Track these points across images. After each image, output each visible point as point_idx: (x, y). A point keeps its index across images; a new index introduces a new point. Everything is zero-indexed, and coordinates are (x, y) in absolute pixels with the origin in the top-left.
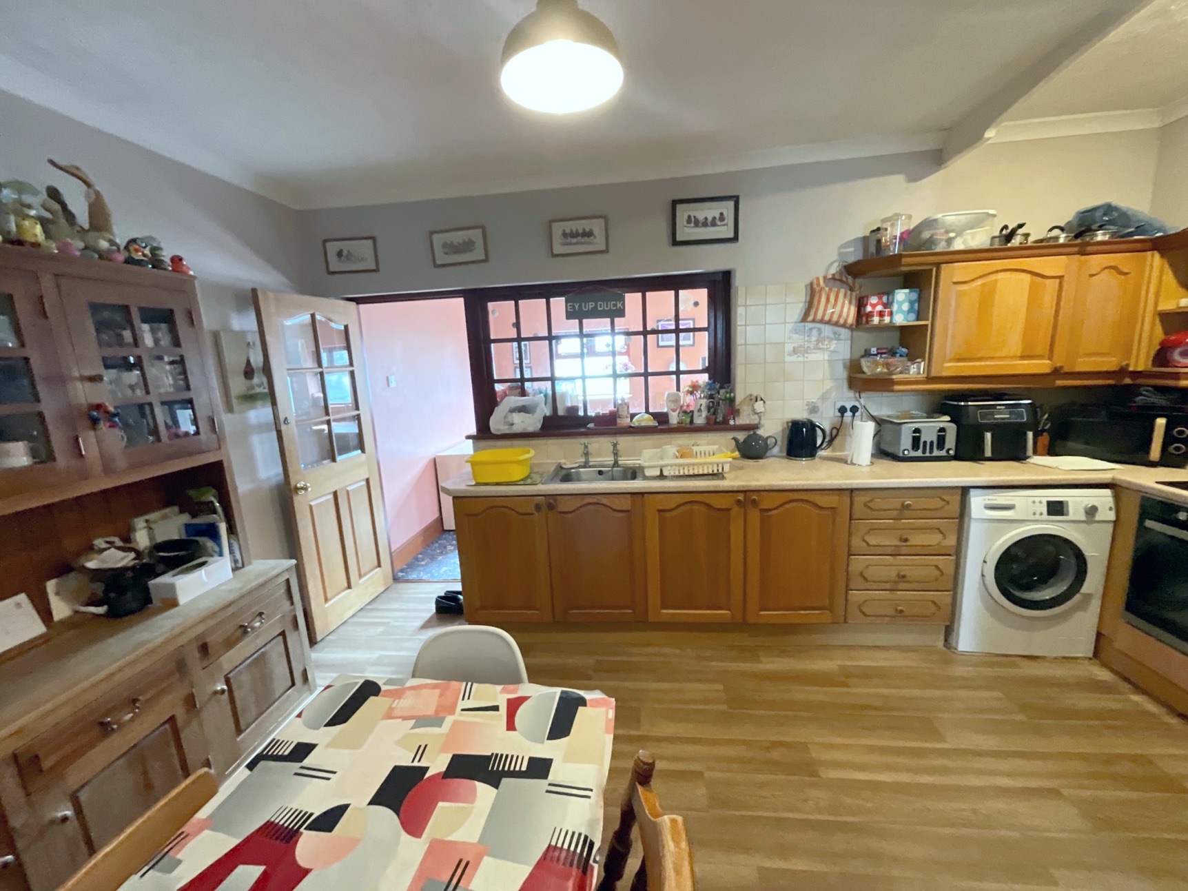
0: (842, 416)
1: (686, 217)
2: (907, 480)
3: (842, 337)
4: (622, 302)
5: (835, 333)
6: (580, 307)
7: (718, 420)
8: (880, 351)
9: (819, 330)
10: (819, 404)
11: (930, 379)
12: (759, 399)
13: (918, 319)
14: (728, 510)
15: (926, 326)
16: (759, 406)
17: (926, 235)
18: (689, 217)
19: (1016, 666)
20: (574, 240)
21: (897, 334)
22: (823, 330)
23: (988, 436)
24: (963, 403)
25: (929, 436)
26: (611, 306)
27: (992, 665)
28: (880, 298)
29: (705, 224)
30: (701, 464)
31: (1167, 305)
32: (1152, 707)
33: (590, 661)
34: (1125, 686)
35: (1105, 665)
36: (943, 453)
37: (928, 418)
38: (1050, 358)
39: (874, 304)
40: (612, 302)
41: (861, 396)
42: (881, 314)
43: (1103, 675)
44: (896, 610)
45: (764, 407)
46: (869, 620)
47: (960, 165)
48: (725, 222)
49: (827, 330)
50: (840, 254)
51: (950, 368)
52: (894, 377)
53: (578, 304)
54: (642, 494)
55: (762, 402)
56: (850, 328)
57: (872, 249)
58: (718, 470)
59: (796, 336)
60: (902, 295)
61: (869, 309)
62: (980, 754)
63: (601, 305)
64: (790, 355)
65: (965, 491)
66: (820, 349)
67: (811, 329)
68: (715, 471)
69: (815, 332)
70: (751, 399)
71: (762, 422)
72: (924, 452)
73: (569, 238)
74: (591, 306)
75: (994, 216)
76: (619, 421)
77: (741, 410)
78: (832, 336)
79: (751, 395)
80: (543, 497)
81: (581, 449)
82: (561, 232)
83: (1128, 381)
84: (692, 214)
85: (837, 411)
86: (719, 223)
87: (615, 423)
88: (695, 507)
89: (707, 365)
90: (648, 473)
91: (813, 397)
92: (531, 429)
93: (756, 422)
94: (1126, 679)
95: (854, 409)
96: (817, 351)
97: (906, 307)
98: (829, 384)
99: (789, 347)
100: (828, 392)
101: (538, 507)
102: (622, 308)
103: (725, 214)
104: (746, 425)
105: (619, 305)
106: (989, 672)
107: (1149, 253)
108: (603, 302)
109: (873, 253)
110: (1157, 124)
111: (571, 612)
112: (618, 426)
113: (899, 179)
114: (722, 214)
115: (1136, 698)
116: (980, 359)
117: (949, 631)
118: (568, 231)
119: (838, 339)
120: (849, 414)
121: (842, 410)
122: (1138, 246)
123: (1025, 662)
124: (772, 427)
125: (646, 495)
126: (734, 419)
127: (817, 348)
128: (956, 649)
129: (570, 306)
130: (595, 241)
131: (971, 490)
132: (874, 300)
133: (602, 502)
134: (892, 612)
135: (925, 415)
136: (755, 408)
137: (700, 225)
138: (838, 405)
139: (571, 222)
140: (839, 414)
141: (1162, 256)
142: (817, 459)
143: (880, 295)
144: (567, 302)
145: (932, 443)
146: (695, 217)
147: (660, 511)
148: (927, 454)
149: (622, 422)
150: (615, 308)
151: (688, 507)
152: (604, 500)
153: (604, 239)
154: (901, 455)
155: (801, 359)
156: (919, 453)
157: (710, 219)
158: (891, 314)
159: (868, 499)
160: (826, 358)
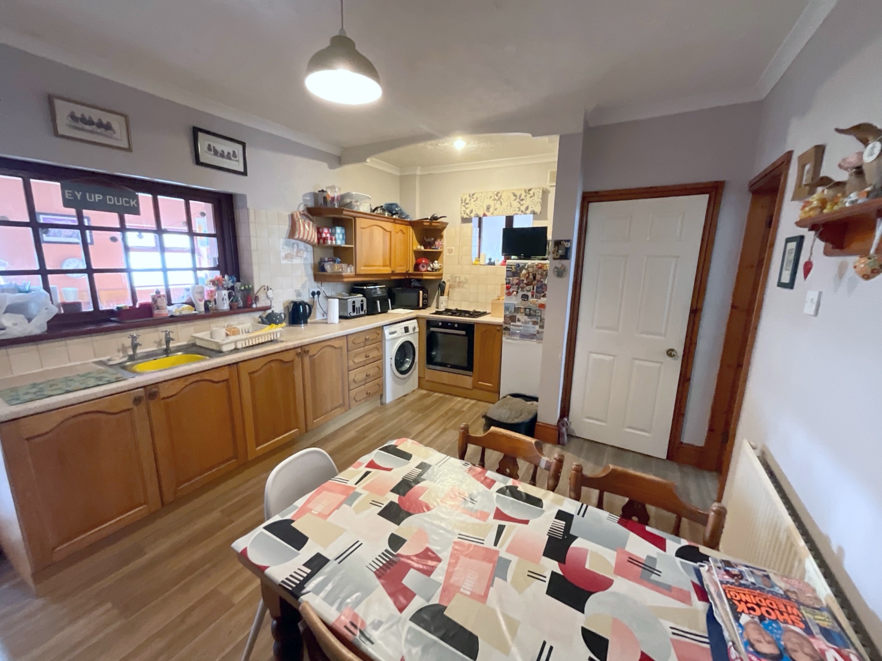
0: (314, 297)
1: (206, 146)
2: (368, 326)
3: (309, 250)
4: (135, 201)
5: (305, 247)
6: (83, 196)
7: (240, 306)
8: (329, 260)
9: (298, 245)
10: (301, 291)
11: (357, 275)
12: (269, 289)
13: (346, 244)
14: (292, 361)
15: (352, 248)
16: (270, 293)
17: (348, 201)
18: (209, 145)
19: (404, 400)
20: (87, 127)
21: (332, 251)
22: (299, 244)
23: (378, 302)
24: (365, 288)
25: (358, 305)
26: (122, 201)
27: (399, 403)
28: (328, 230)
29: (222, 155)
30: (263, 335)
31: (415, 248)
32: (441, 395)
33: (216, 515)
34: (431, 393)
35: (422, 389)
36: (363, 313)
37: (349, 296)
38: (390, 267)
39: (326, 233)
40: (124, 199)
41: (323, 285)
42: (331, 239)
43: (424, 392)
44: (367, 393)
45: (273, 294)
46: (359, 403)
47: (349, 168)
48: (237, 159)
49: (302, 245)
50: (304, 200)
51: (362, 270)
52: (343, 274)
53: (80, 193)
54: (237, 363)
55: (271, 290)
56: (313, 246)
57: (321, 201)
58: (274, 337)
59: (286, 247)
60: (339, 230)
61: (324, 235)
62: (422, 431)
63: (110, 200)
64: (283, 259)
65: (382, 328)
66: (299, 256)
67: (293, 244)
68: (272, 339)
69: (295, 246)
70: (265, 289)
71: (273, 304)
72: (357, 313)
73: (80, 123)
74: (97, 199)
75: (370, 198)
76: (156, 312)
77: (259, 297)
78: (304, 249)
79: (264, 286)
80: (142, 389)
81: (128, 342)
82: (67, 113)
83: (407, 277)
84: (212, 145)
85: (310, 294)
86: (232, 158)
87: (150, 314)
88: (273, 364)
89: (218, 264)
90: (225, 349)
91: (298, 287)
92: (37, 331)
93: (269, 304)
94: (431, 391)
95: (319, 293)
96: (297, 258)
97: (341, 236)
98: (305, 279)
99: (283, 254)
100: (305, 283)
101: (137, 401)
102: (136, 205)
103: (237, 152)
104: (263, 307)
105: (133, 203)
106: (401, 405)
107: (409, 227)
108: (114, 197)
109: (321, 204)
110: (398, 174)
111: (180, 488)
112: (155, 317)
113: (324, 165)
114: (234, 152)
115: (436, 394)
116: (372, 266)
117: (382, 396)
118: (78, 115)
119: (307, 251)
120: (316, 296)
121: (313, 294)
122: (407, 223)
123: (405, 398)
124: (278, 308)
125: (240, 363)
126: (256, 303)
127: (297, 256)
128: (385, 403)
129: (69, 193)
130: (115, 136)
131: (385, 328)
132: (326, 230)
133: (204, 378)
134: (365, 395)
135: (347, 295)
136: (268, 294)
137: (218, 154)
138: (311, 292)
139: (84, 108)
140: (311, 296)
141: (412, 228)
142: (309, 324)
143: (328, 227)
144: (63, 188)
145: (359, 308)
146: (214, 147)
147: (249, 373)
148: (358, 314)
149: (162, 313)
150: (128, 205)
151: (268, 366)
152: (206, 376)
153: (125, 133)
154: (349, 315)
155: (289, 262)
156: (355, 314)
157: (226, 153)
158: (335, 239)
159: (353, 339)
160: (302, 262)
